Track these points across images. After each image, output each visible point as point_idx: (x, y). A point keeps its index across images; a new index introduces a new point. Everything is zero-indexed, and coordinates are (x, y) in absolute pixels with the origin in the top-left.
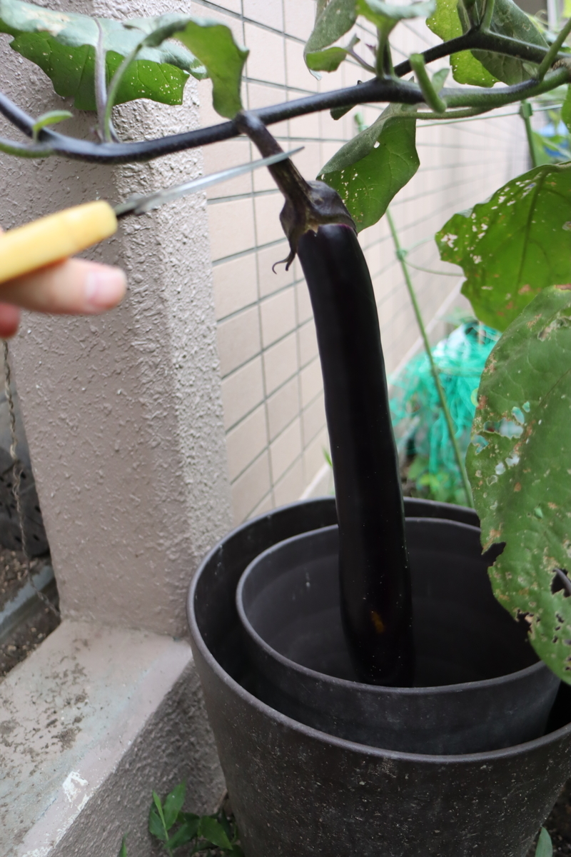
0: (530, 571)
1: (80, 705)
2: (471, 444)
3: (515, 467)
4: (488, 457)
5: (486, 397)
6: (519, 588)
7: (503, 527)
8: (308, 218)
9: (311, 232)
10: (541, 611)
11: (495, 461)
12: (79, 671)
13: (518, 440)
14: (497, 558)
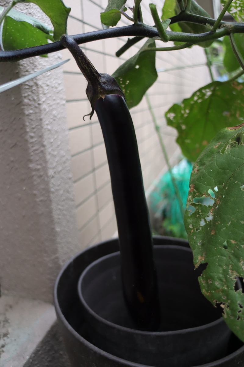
0: (222, 279)
1: (5, 338)
2: (187, 211)
3: (210, 221)
4: (196, 217)
5: (194, 184)
6: (216, 289)
7: (206, 254)
8: (99, 91)
9: (101, 99)
10: (229, 301)
11: (199, 219)
12: (6, 321)
13: (212, 207)
14: (203, 272)
